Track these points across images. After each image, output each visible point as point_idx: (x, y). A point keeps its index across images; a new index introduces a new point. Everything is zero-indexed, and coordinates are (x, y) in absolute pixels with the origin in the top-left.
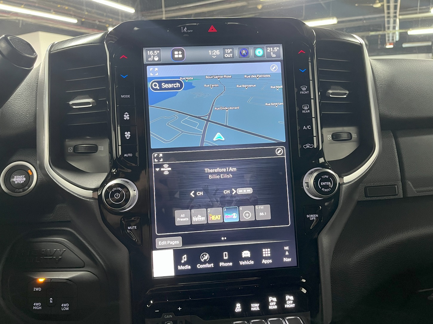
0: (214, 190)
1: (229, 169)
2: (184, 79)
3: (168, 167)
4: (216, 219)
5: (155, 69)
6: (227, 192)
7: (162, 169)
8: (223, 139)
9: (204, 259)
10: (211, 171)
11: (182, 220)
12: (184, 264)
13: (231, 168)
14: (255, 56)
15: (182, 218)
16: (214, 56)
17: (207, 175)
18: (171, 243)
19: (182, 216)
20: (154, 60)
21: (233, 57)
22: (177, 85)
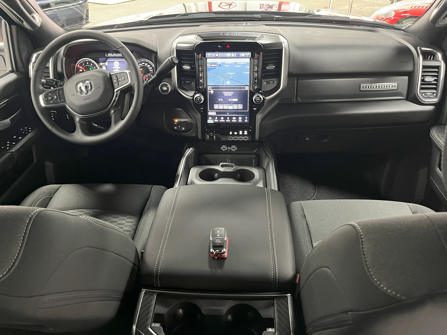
0: (226, 99)
2: (218, 63)
3: (213, 91)
4: (226, 108)
5: (210, 59)
6: (229, 100)
8: (230, 83)
12: (216, 120)
13: (231, 92)
14: (242, 56)
16: (228, 56)
17: (224, 94)
18: (213, 114)
19: (216, 106)
21: (234, 56)
22: (216, 65)
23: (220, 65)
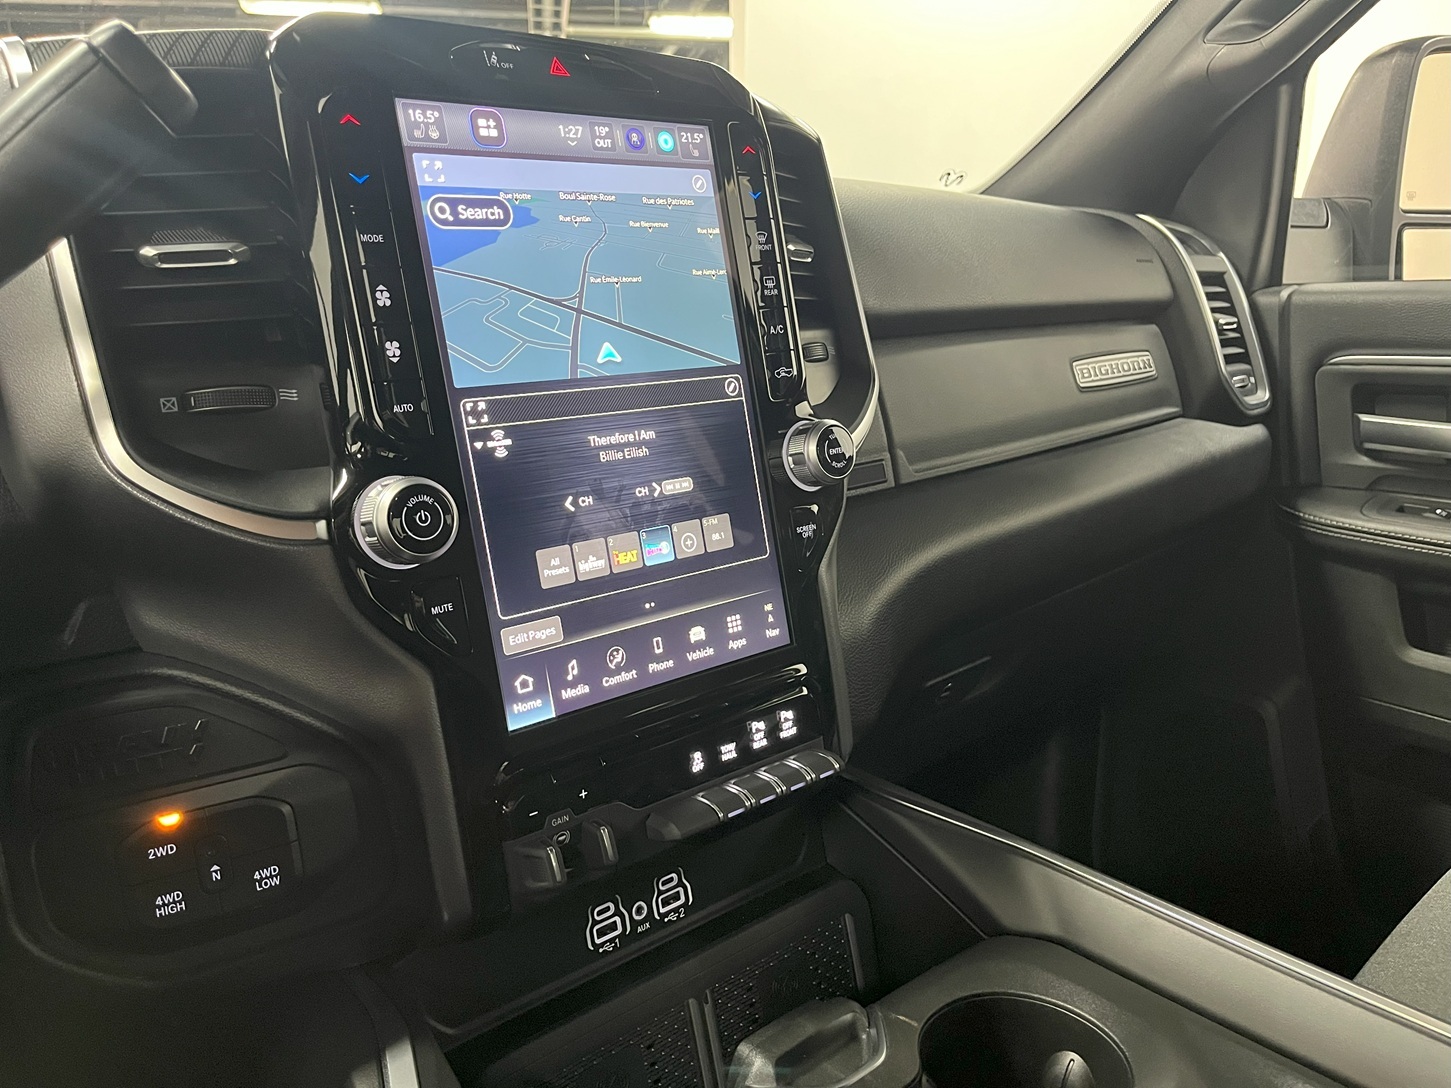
0: (614, 488)
1: (639, 435)
2: (510, 196)
3: (505, 437)
4: (628, 561)
5: (436, 162)
6: (641, 492)
7: (490, 444)
8: (619, 359)
9: (614, 663)
10: (603, 441)
11: (554, 572)
12: (573, 685)
13: (643, 432)
14: (660, 151)
15: (555, 567)
16: (573, 140)
17: (595, 452)
18: (539, 635)
19: (553, 563)
20: (428, 138)
21: (613, 148)
22: (497, 213)
23: (524, 217)
